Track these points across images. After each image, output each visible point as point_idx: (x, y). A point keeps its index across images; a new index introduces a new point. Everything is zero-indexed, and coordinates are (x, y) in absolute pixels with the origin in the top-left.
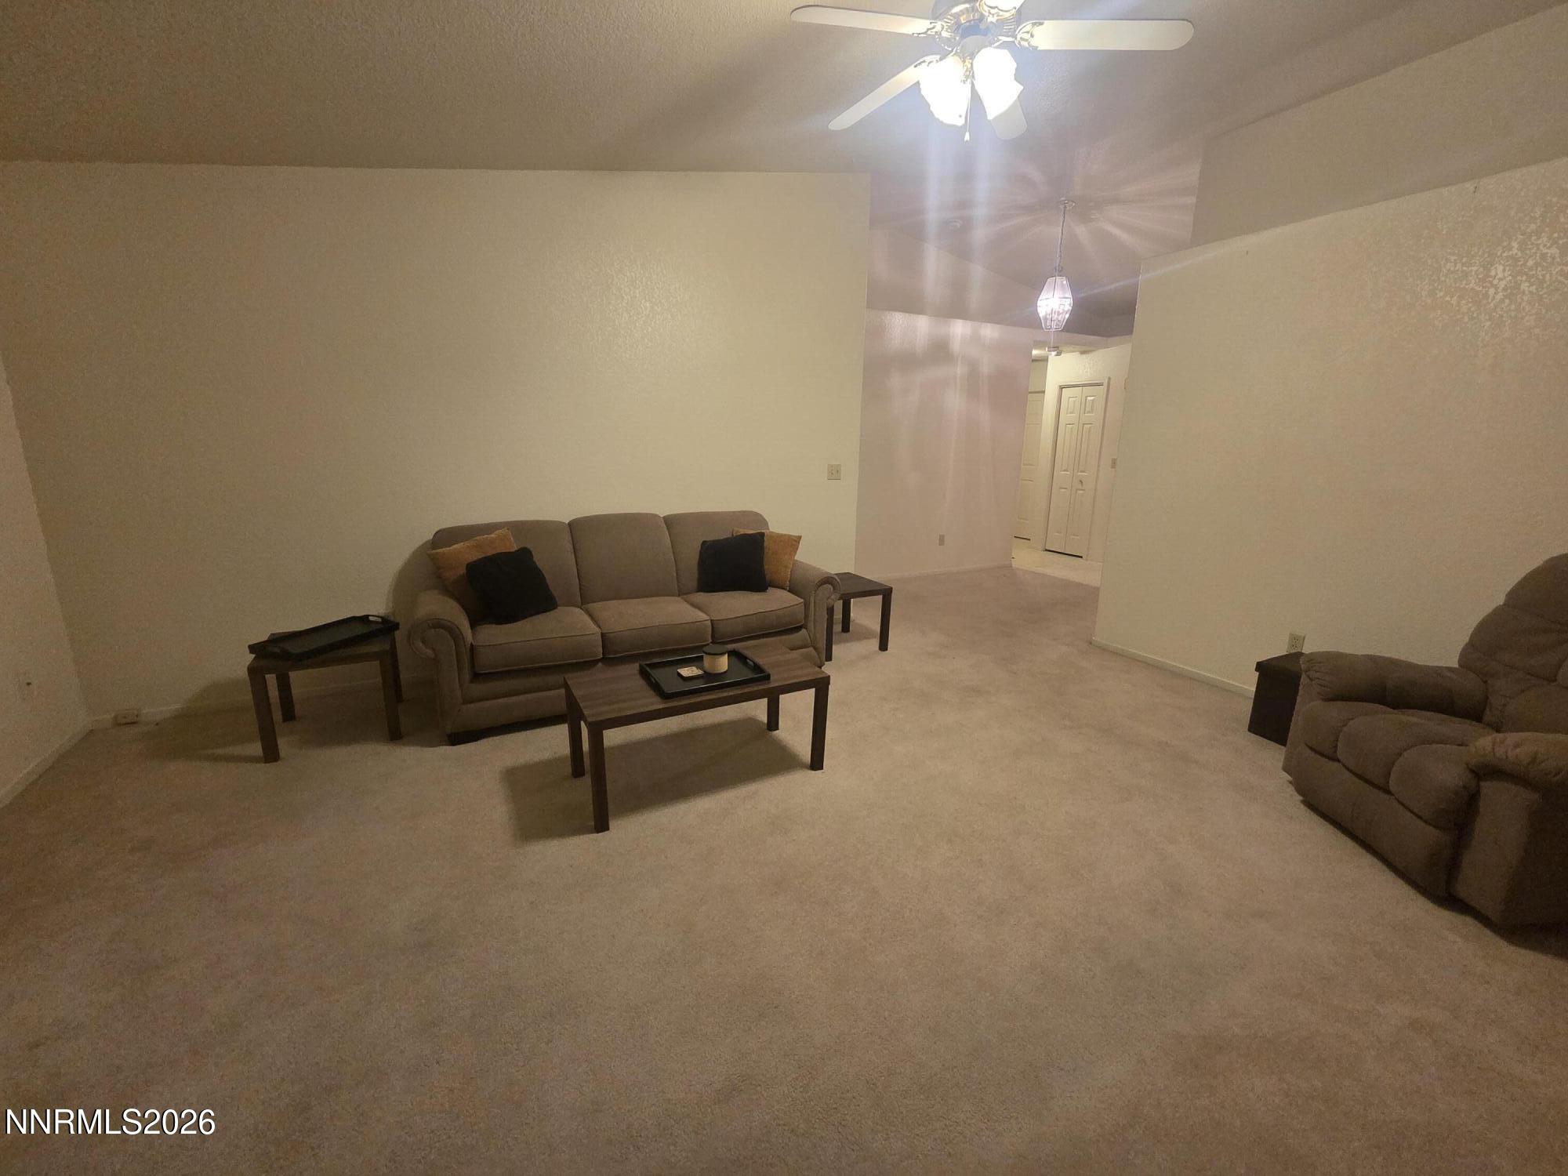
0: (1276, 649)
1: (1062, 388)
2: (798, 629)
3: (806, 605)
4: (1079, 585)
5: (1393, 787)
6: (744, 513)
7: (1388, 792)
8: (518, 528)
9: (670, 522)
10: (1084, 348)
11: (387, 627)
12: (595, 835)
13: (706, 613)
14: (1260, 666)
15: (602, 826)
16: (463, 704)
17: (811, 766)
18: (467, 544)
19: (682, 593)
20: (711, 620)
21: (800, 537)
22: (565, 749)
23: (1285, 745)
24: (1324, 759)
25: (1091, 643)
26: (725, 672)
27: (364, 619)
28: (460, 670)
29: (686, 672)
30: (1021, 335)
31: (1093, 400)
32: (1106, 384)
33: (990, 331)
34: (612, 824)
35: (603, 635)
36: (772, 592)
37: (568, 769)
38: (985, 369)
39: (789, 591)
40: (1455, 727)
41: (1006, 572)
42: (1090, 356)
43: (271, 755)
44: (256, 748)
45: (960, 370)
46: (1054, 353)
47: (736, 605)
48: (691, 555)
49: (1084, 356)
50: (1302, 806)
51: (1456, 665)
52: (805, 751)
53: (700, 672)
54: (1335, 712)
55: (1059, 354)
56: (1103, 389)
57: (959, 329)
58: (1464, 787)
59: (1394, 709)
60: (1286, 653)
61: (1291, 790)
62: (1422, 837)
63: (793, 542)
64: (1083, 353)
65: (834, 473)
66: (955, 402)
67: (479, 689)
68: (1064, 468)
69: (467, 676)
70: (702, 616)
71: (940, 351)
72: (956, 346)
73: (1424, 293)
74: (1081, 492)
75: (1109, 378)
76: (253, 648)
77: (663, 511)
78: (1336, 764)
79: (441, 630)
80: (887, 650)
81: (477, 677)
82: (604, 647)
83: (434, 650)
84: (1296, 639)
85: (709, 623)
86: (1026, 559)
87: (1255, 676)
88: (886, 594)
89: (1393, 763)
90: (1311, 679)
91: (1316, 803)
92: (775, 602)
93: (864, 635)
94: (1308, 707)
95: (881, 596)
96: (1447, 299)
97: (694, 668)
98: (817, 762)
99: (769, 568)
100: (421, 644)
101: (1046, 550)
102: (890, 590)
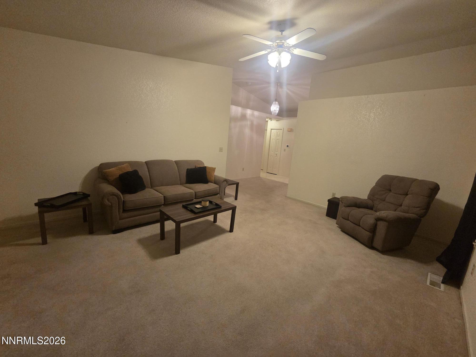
0: (330, 197)
1: (271, 129)
2: (217, 194)
3: (220, 187)
4: (279, 182)
5: (361, 225)
6: (198, 161)
7: (360, 226)
8: (131, 163)
9: (177, 162)
10: (277, 120)
11: (85, 196)
12: (176, 255)
13: (193, 190)
14: (329, 201)
15: (177, 252)
16: (120, 220)
17: (230, 231)
18: (115, 168)
19: (181, 184)
20: (195, 192)
21: (215, 168)
22: (158, 231)
23: (336, 219)
24: (346, 220)
25: (286, 197)
26: (208, 206)
27: (75, 194)
28: (119, 209)
29: (198, 206)
30: (264, 115)
31: (279, 133)
32: (283, 129)
33: (256, 113)
34: (181, 251)
35: (164, 197)
36: (210, 183)
37: (159, 238)
38: (255, 123)
39: (214, 183)
40: (369, 211)
41: (259, 178)
42: (279, 122)
43: (44, 242)
44: (39, 240)
45: (249, 123)
46: (270, 120)
47: (200, 188)
48: (184, 173)
49: (277, 122)
50: (341, 232)
51: (367, 199)
52: (228, 228)
53: (202, 206)
54: (348, 210)
55: (271, 121)
56: (282, 131)
57: (249, 112)
58: (375, 223)
59: (359, 208)
60: (331, 198)
61: (338, 229)
62: (366, 234)
63: (214, 169)
64: (277, 121)
65: (221, 150)
66: (247, 131)
67: (125, 215)
68: (272, 151)
69: (121, 211)
70: (192, 191)
71: (243, 117)
72: (248, 116)
73: (359, 118)
74: (276, 157)
75: (283, 128)
76: (36, 204)
77: (174, 159)
78: (348, 221)
79: (114, 196)
80: (237, 200)
81: (125, 211)
82: (164, 200)
83: (111, 202)
84: (334, 194)
85: (194, 193)
86: (263, 175)
87: (327, 203)
88: (237, 184)
89: (361, 220)
90: (342, 203)
91: (344, 231)
92: (211, 186)
93: (230, 196)
94: (342, 209)
95: (236, 185)
96: (363, 119)
97: (199, 205)
98: (231, 230)
99: (208, 177)
100: (107, 201)
101: (267, 173)
102: (238, 183)
